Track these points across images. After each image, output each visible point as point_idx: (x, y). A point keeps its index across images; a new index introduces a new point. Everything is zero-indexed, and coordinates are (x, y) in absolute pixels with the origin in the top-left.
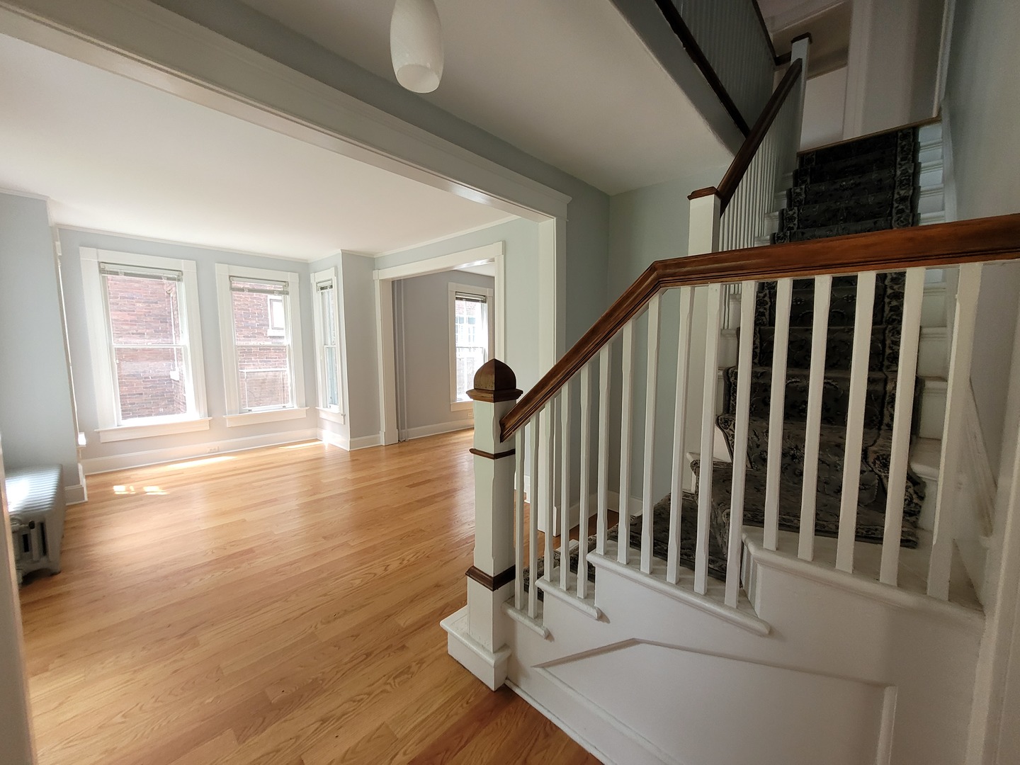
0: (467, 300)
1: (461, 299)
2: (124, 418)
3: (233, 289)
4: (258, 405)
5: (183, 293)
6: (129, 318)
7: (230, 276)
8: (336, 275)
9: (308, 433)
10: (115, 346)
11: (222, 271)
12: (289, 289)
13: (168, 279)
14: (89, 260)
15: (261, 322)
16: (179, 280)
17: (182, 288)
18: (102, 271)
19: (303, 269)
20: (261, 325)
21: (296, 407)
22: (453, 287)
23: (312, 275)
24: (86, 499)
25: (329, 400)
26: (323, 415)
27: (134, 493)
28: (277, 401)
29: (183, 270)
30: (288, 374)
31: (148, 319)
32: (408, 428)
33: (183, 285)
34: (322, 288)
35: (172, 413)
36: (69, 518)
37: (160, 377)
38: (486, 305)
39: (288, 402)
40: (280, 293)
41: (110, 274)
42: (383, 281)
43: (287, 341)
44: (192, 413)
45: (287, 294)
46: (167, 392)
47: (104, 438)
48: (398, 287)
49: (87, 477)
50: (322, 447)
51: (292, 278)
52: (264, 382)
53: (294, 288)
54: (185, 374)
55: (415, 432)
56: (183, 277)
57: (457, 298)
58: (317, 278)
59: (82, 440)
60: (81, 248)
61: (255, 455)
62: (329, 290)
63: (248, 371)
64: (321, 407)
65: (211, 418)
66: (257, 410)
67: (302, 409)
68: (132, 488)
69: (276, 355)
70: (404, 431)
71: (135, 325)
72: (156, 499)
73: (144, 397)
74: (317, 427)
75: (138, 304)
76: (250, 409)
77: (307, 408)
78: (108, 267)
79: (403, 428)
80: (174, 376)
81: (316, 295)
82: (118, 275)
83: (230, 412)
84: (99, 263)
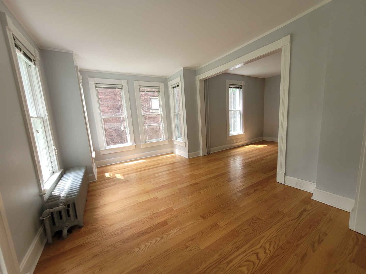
0: (234, 88)
1: (232, 87)
2: (108, 145)
3: (140, 91)
4: (152, 139)
5: (123, 94)
6: (108, 109)
7: (139, 86)
8: (181, 80)
9: (169, 150)
10: (103, 117)
11: (136, 84)
12: (160, 90)
13: (118, 88)
14: (92, 82)
15: (148, 107)
16: (122, 89)
17: (123, 92)
18: (96, 87)
19: (165, 80)
20: (148, 108)
21: (165, 140)
22: (228, 82)
23: (169, 83)
24: (96, 180)
25: (177, 136)
26: (175, 143)
27: (112, 177)
28: (158, 137)
29: (123, 84)
30: (161, 125)
31: (113, 109)
32: (211, 148)
33: (123, 90)
34: (173, 88)
35: (122, 143)
36: (90, 189)
37: (118, 129)
38: (241, 90)
39: (162, 137)
40: (157, 92)
41: (99, 88)
42: (200, 80)
43: (161, 112)
44: (129, 143)
45: (160, 92)
46: (120, 134)
47: (102, 153)
48: (206, 82)
49: (97, 168)
50: (175, 157)
51: (161, 85)
52: (153, 129)
53: (162, 89)
54: (126, 127)
55: (214, 150)
56: (123, 87)
57: (230, 87)
58: (171, 83)
59: (94, 155)
60: (88, 78)
61: (152, 159)
62: (177, 88)
63: (147, 125)
64: (174, 140)
65: (136, 145)
66: (151, 141)
67: (167, 140)
68: (111, 174)
69: (154, 119)
70: (209, 149)
71: (110, 111)
72: (120, 182)
73: (114, 136)
74: (172, 147)
75: (110, 104)
76: (149, 140)
77: (169, 140)
78: (98, 85)
79: (209, 148)
80: (122, 128)
81: (171, 91)
82: (101, 88)
83: (142, 142)
84: (95, 84)
